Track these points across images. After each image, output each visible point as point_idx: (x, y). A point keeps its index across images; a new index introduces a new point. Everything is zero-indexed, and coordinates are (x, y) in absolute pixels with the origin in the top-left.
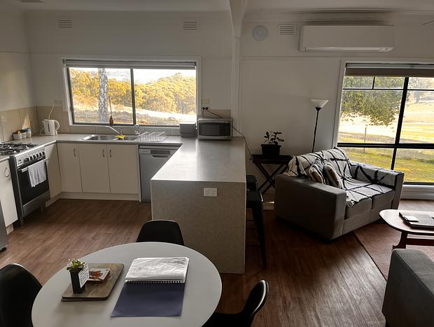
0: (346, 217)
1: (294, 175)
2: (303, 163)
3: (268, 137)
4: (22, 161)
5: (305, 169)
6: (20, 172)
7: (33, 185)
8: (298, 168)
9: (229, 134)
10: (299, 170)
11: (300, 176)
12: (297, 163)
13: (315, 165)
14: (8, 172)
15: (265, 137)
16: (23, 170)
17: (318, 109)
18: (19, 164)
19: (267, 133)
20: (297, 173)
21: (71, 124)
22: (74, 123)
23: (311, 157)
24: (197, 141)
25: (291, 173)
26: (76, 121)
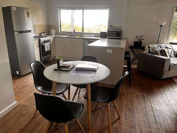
0: (169, 70)
1: (147, 52)
2: (151, 47)
3: (137, 38)
4: (43, 41)
5: (152, 50)
6: (42, 45)
7: (46, 51)
8: (149, 49)
9: (120, 36)
10: (149, 50)
11: (150, 52)
12: (149, 47)
13: (157, 48)
14: (38, 44)
15: (136, 38)
16: (43, 44)
17: (161, 26)
18: (42, 42)
19: (137, 36)
20: (148, 51)
21: (60, 32)
22: (61, 31)
23: (156, 46)
24: (107, 39)
25: (146, 51)
26: (62, 31)
